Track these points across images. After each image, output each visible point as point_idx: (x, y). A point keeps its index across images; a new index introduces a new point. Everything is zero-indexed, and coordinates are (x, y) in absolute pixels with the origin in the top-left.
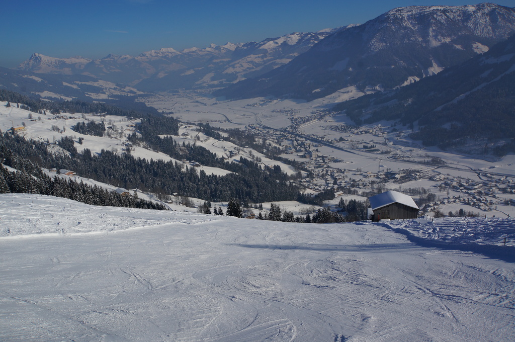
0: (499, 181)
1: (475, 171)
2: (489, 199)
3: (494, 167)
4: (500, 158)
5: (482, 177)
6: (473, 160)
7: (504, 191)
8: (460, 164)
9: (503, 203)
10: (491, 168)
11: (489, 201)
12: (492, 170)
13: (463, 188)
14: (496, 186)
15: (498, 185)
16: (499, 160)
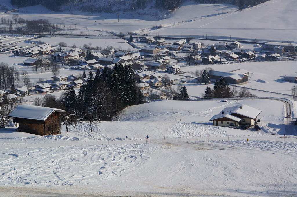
0: (175, 46)
1: (122, 36)
2: (159, 75)
3: (160, 27)
4: (170, 13)
5: (137, 45)
6: (116, 20)
7: (190, 61)
8: (88, 28)
9: (193, 82)
10: (154, 28)
11: (160, 79)
12: (156, 32)
13: (94, 61)
14: (170, 55)
15: (174, 52)
16: (168, 15)
